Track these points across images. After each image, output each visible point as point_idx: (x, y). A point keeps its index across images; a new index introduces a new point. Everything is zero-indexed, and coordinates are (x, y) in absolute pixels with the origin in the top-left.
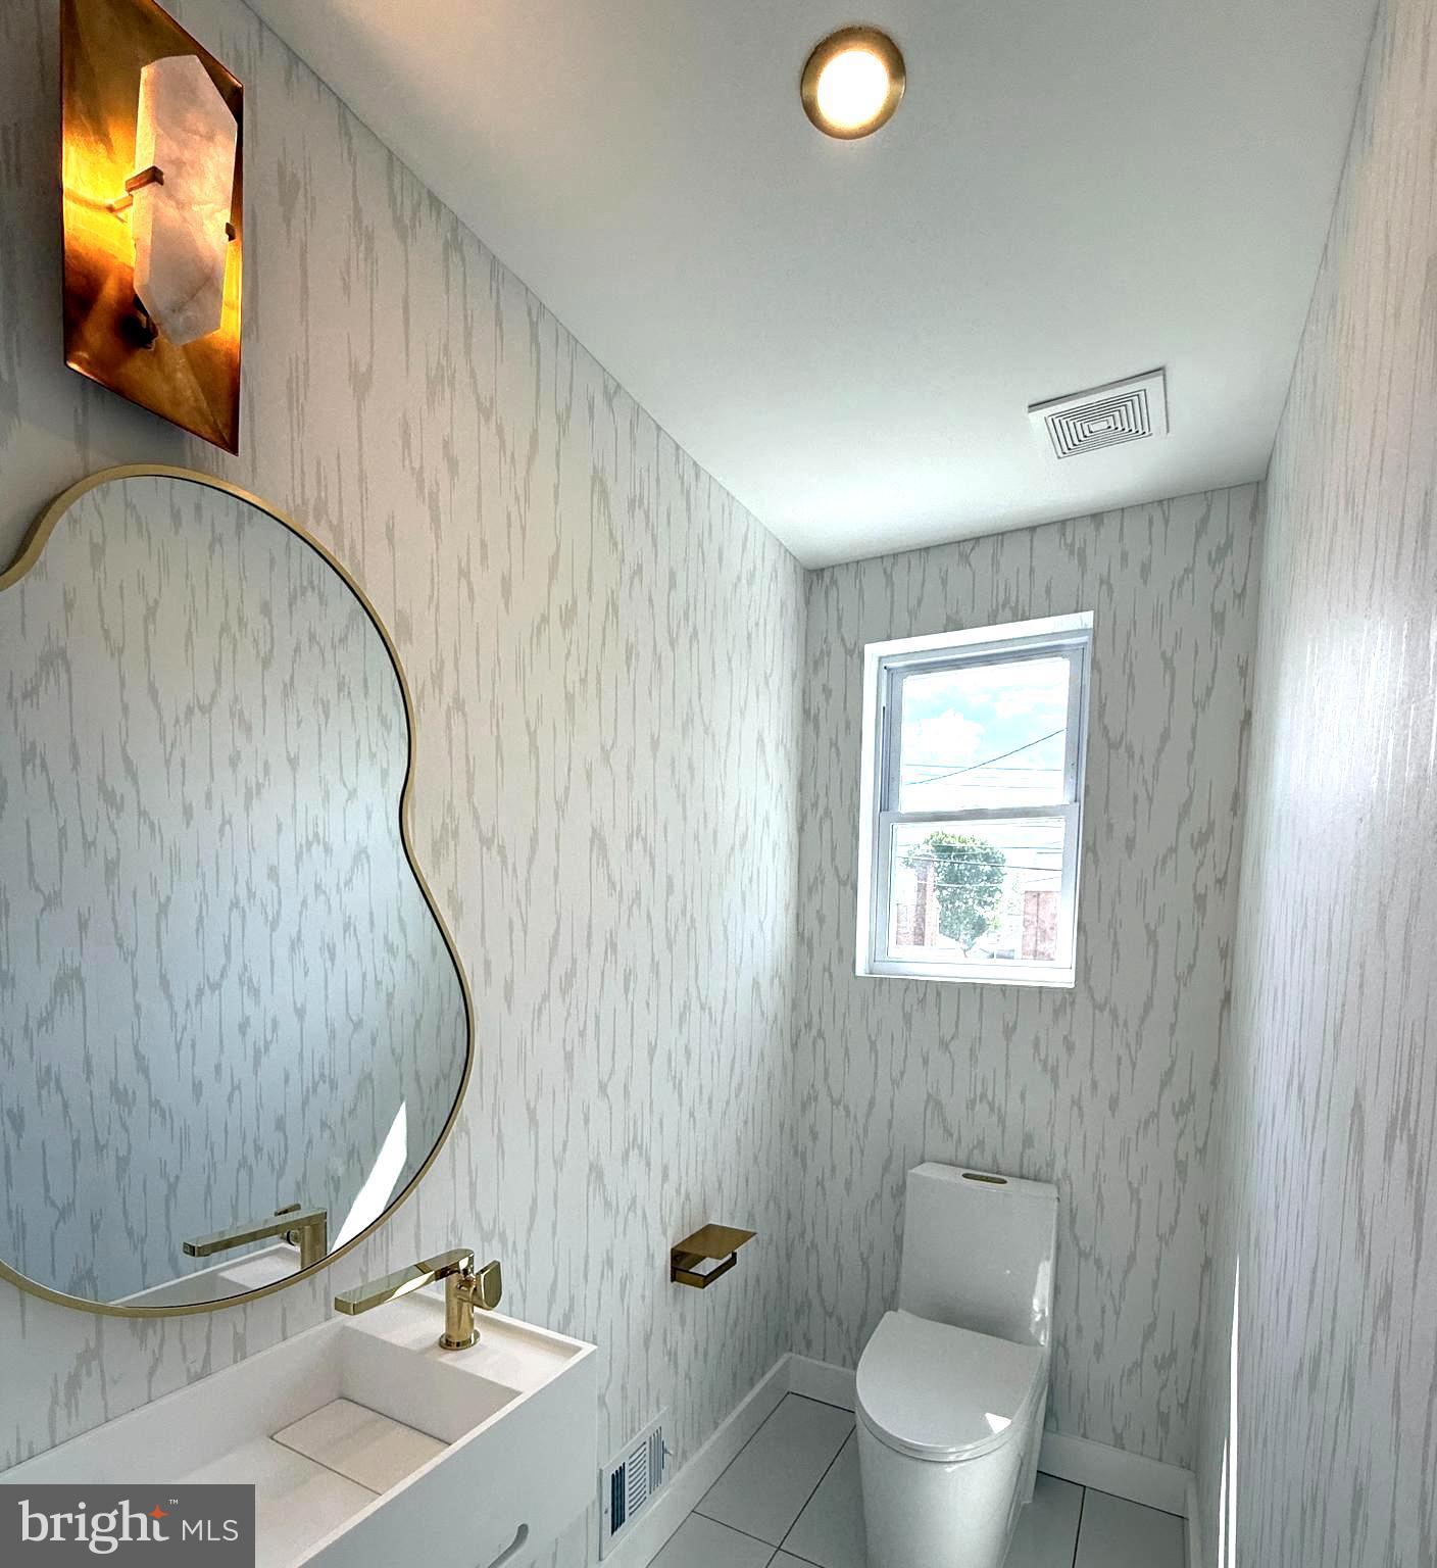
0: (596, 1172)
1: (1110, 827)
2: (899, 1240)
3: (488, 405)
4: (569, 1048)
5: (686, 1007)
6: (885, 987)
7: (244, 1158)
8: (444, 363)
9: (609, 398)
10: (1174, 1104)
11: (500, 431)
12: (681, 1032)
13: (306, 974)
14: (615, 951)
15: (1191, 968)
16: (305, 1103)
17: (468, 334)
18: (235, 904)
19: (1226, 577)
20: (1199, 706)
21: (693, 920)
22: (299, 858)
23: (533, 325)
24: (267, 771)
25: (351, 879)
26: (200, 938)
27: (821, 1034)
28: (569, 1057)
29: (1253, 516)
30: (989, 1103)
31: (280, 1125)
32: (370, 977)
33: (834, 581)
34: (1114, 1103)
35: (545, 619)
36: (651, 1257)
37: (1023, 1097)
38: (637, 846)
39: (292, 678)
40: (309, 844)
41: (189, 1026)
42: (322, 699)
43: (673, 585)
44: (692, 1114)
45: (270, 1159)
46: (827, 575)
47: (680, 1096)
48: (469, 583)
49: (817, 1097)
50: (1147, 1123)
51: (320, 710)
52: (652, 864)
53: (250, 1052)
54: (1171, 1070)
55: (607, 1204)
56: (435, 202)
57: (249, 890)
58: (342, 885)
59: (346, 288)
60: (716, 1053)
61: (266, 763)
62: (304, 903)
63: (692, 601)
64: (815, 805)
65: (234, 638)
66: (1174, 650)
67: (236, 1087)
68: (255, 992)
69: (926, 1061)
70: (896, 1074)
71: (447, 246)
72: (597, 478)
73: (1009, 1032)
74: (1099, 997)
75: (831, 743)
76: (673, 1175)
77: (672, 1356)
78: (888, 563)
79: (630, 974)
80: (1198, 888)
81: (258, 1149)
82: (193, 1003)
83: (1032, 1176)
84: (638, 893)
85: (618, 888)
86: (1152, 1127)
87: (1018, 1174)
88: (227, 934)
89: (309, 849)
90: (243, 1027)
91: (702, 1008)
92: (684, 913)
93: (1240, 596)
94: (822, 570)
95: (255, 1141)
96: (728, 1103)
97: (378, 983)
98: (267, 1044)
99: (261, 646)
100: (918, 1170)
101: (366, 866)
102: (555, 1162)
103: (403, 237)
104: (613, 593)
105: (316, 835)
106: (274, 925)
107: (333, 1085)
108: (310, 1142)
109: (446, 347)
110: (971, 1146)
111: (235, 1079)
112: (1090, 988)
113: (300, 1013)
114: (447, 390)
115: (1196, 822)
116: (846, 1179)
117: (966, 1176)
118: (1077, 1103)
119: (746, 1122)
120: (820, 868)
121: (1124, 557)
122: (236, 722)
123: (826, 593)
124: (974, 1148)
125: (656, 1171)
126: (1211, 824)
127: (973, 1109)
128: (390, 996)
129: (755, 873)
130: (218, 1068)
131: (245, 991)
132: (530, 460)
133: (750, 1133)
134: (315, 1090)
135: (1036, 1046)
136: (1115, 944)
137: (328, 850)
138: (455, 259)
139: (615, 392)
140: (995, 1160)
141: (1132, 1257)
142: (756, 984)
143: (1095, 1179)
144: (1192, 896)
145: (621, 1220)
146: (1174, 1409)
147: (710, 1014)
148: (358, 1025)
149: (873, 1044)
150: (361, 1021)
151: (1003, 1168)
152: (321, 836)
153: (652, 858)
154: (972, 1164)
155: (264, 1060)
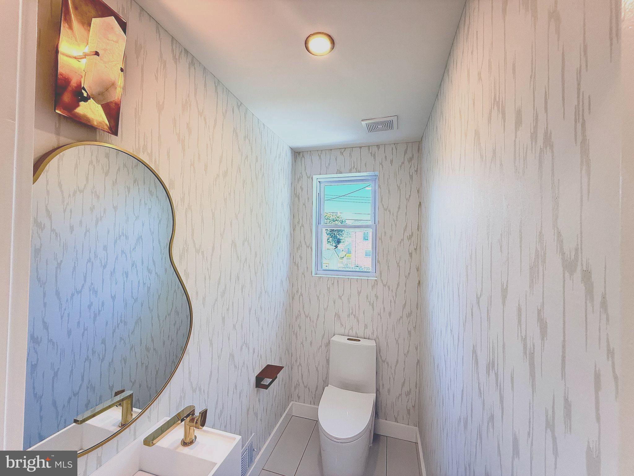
0: (232, 356)
1: (385, 233)
2: (328, 361)
3: (201, 112)
4: (223, 315)
5: (261, 293)
6: (321, 279)
7: (88, 357)
8: (188, 100)
9: (239, 107)
10: (406, 314)
11: (205, 119)
12: (259, 302)
13: (116, 284)
14: (239, 280)
15: (409, 274)
16: (114, 331)
17: (196, 90)
18: (89, 260)
19: (413, 166)
20: (408, 200)
21: (263, 265)
22: (116, 242)
23: (216, 87)
24: (105, 212)
25: (135, 248)
26: (74, 275)
27: (301, 295)
28: (223, 319)
29: (418, 151)
30: (354, 315)
31: (104, 342)
32: (141, 282)
33: (303, 156)
34: (390, 314)
35: (218, 176)
36: (249, 381)
37: (364, 313)
38: (246, 243)
39: (116, 180)
40: (120, 237)
41: (67, 308)
42: (127, 187)
43: (257, 161)
44: (262, 329)
45: (99, 355)
46: (301, 154)
47: (259, 323)
48: (194, 167)
49: (300, 315)
50: (399, 320)
51: (127, 190)
52: (251, 249)
53: (92, 315)
54: (405, 303)
55: (235, 367)
56: (187, 52)
57: (95, 255)
58: (132, 250)
59: (157, 78)
60: (270, 307)
61: (105, 209)
62: (117, 258)
63: (262, 165)
64: (298, 223)
65: (94, 166)
66: (400, 184)
67: (86, 329)
68: (96, 292)
69: (334, 303)
70: (326, 306)
71: (189, 64)
72: (235, 130)
73: (359, 293)
74: (385, 282)
75: (303, 204)
76: (256, 351)
77: (256, 415)
78: (319, 152)
79: (243, 286)
80: (410, 251)
81: (94, 352)
82: (69, 300)
83: (367, 337)
84: (246, 260)
85: (240, 259)
86: (401, 321)
87: (363, 337)
88: (85, 272)
89: (120, 238)
90: (90, 307)
91: (266, 292)
92: (260, 263)
93: (416, 171)
94: (300, 152)
95: (92, 349)
96: (273, 322)
97: (144, 284)
98: (99, 311)
99: (105, 169)
100: (333, 339)
101: (141, 242)
102: (218, 357)
103: (176, 63)
104: (239, 165)
105: (123, 233)
106: (104, 267)
107: (125, 323)
108: (115, 346)
109: (189, 95)
110: (349, 329)
111: (86, 326)
112: (382, 280)
113: (113, 298)
114: (189, 108)
115: (408, 232)
116: (310, 342)
117: (348, 339)
118: (379, 314)
119: (279, 327)
120: (300, 242)
121: (386, 157)
122: (93, 195)
123: (301, 159)
124: (350, 329)
125: (251, 351)
126: (412, 233)
127: (349, 317)
128: (149, 288)
129: (281, 246)
130: (79, 323)
131: (91, 292)
132: (214, 127)
133: (280, 330)
134: (118, 327)
135: (367, 298)
136: (388, 266)
137: (127, 238)
138: (192, 69)
139: (240, 105)
140: (356, 333)
141: (397, 361)
142: (282, 281)
143: (385, 338)
144: (408, 253)
145: (240, 371)
146: (411, 408)
147: (268, 294)
148: (136, 300)
149: (318, 297)
150: (137, 298)
151: (359, 335)
152: (125, 233)
153: (250, 247)
154: (349, 334)
155: (98, 318)
